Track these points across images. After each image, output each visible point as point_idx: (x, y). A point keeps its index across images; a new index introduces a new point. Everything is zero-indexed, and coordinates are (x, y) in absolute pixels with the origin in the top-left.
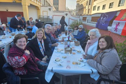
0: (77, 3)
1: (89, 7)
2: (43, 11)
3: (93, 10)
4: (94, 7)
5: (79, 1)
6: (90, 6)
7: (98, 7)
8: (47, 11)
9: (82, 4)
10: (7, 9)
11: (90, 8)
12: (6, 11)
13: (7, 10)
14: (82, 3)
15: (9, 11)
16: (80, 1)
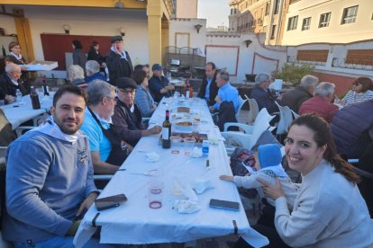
0: (233, 7)
1: (273, 20)
2: (176, 34)
3: (289, 29)
4: (290, 19)
5: (238, 4)
6: (277, 16)
7: (305, 20)
8: (189, 34)
9: (248, 12)
10: (67, 28)
11: (276, 23)
12: (64, 32)
13: (67, 32)
14: (250, 8)
15: (71, 33)
16: (240, 2)
